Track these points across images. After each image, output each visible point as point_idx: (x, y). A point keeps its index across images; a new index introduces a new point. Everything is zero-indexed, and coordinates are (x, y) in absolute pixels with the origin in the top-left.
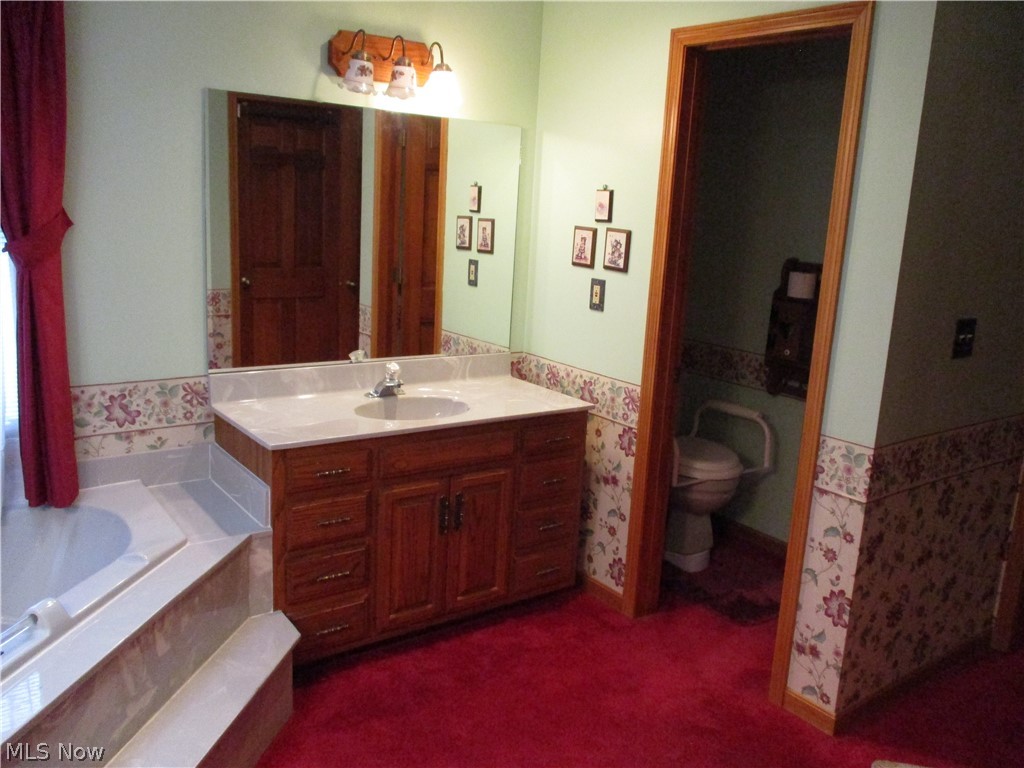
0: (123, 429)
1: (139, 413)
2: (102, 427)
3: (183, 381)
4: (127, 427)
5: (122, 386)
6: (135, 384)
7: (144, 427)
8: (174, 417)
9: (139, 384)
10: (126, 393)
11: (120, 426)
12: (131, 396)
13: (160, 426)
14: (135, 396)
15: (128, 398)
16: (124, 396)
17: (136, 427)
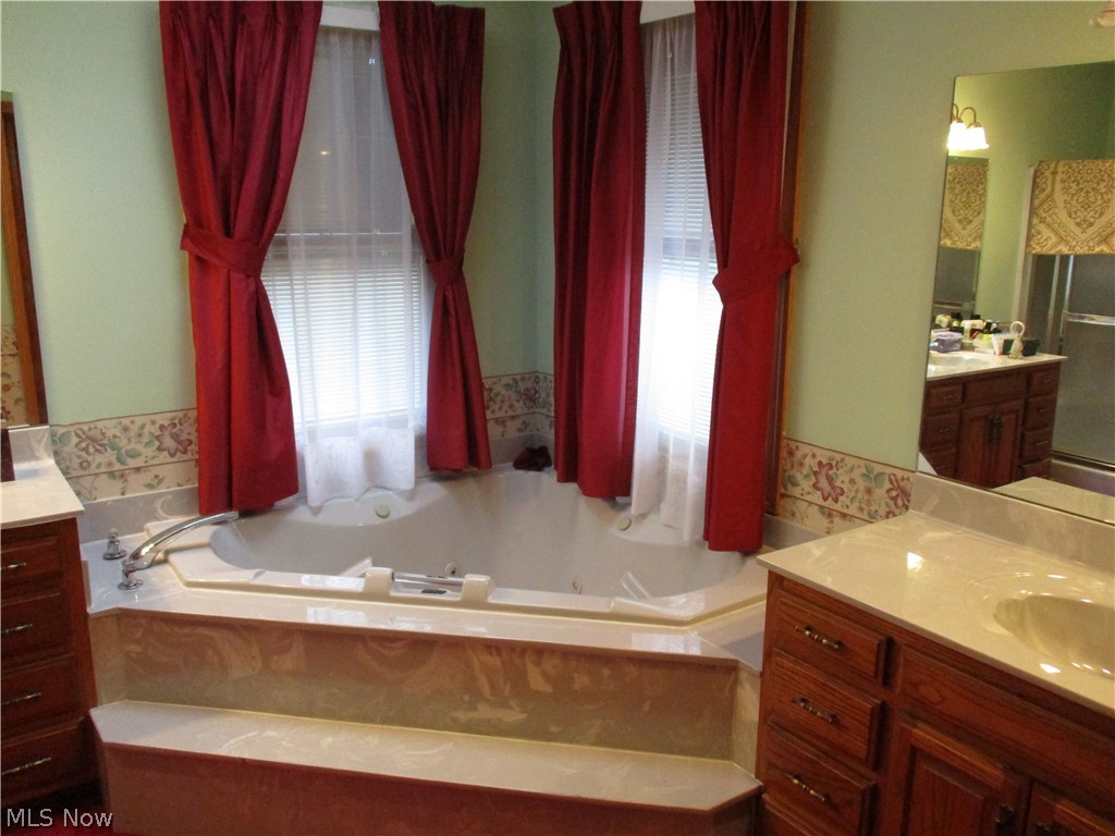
0: (825, 504)
1: (843, 493)
2: (809, 493)
3: (889, 470)
4: (829, 503)
5: (832, 454)
6: (842, 456)
7: (845, 511)
8: (876, 511)
9: (847, 458)
10: (834, 463)
11: (825, 499)
12: (838, 469)
13: (861, 516)
14: (841, 470)
15: (835, 470)
16: (831, 467)
17: (837, 507)
